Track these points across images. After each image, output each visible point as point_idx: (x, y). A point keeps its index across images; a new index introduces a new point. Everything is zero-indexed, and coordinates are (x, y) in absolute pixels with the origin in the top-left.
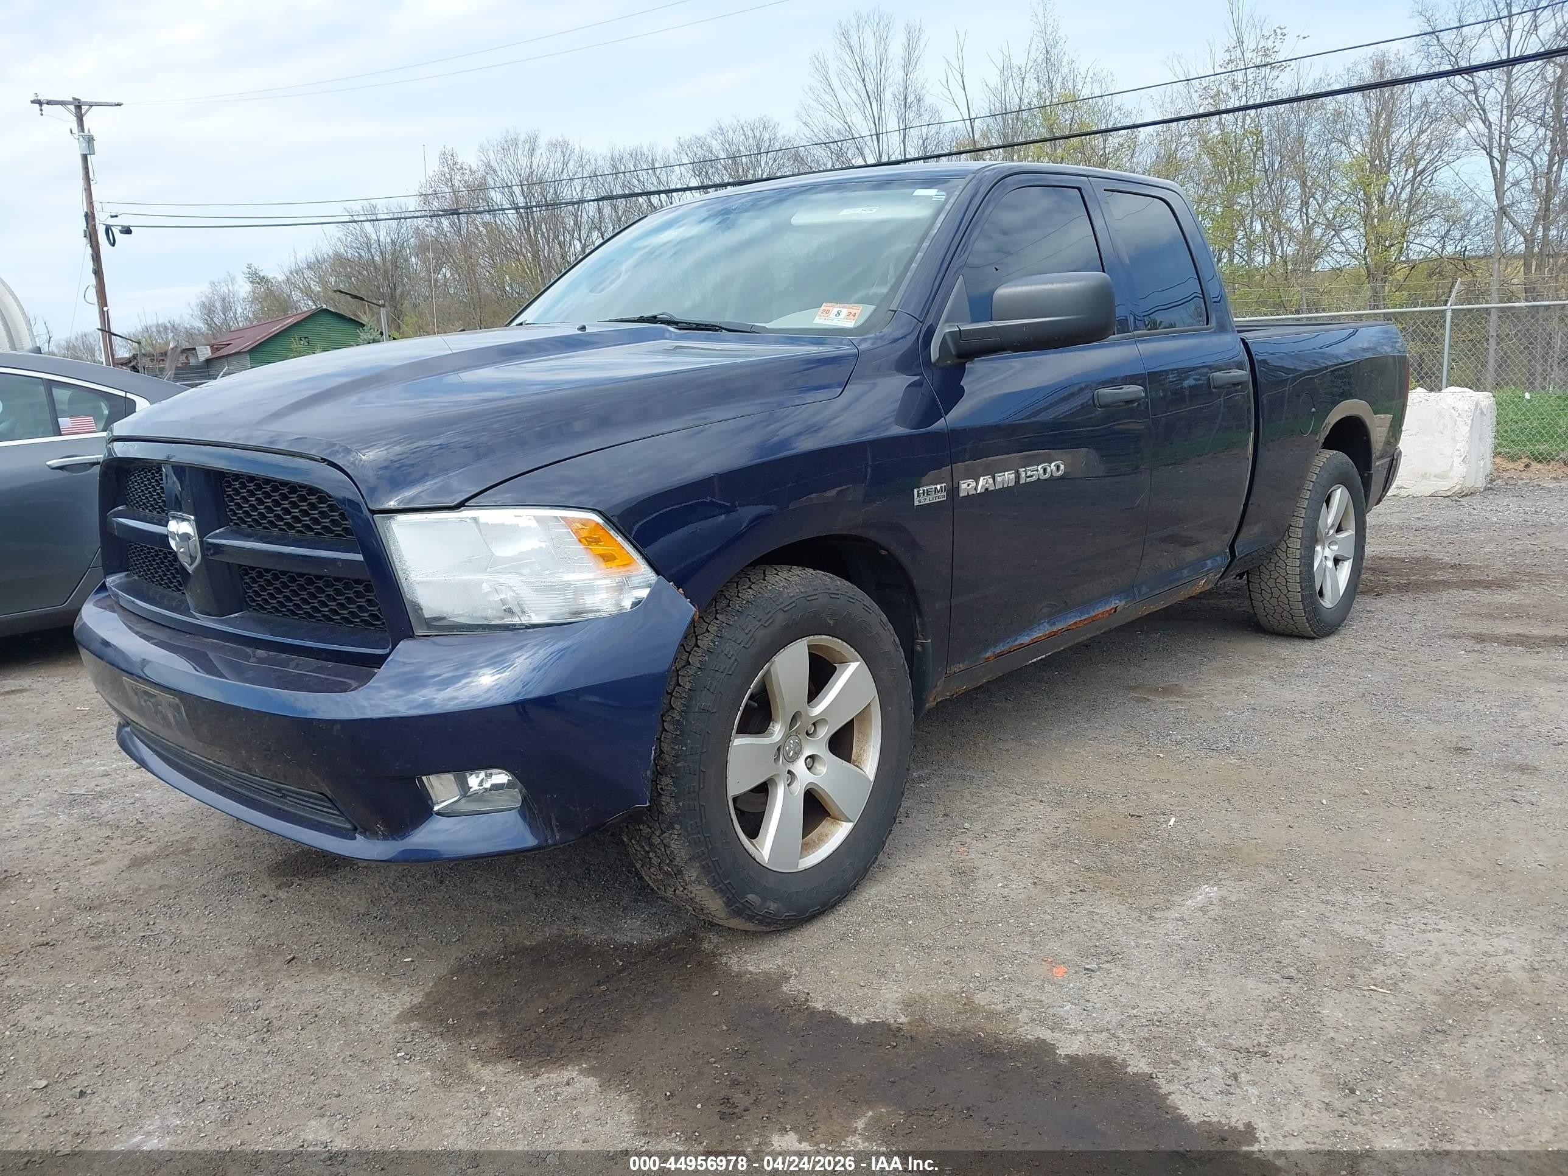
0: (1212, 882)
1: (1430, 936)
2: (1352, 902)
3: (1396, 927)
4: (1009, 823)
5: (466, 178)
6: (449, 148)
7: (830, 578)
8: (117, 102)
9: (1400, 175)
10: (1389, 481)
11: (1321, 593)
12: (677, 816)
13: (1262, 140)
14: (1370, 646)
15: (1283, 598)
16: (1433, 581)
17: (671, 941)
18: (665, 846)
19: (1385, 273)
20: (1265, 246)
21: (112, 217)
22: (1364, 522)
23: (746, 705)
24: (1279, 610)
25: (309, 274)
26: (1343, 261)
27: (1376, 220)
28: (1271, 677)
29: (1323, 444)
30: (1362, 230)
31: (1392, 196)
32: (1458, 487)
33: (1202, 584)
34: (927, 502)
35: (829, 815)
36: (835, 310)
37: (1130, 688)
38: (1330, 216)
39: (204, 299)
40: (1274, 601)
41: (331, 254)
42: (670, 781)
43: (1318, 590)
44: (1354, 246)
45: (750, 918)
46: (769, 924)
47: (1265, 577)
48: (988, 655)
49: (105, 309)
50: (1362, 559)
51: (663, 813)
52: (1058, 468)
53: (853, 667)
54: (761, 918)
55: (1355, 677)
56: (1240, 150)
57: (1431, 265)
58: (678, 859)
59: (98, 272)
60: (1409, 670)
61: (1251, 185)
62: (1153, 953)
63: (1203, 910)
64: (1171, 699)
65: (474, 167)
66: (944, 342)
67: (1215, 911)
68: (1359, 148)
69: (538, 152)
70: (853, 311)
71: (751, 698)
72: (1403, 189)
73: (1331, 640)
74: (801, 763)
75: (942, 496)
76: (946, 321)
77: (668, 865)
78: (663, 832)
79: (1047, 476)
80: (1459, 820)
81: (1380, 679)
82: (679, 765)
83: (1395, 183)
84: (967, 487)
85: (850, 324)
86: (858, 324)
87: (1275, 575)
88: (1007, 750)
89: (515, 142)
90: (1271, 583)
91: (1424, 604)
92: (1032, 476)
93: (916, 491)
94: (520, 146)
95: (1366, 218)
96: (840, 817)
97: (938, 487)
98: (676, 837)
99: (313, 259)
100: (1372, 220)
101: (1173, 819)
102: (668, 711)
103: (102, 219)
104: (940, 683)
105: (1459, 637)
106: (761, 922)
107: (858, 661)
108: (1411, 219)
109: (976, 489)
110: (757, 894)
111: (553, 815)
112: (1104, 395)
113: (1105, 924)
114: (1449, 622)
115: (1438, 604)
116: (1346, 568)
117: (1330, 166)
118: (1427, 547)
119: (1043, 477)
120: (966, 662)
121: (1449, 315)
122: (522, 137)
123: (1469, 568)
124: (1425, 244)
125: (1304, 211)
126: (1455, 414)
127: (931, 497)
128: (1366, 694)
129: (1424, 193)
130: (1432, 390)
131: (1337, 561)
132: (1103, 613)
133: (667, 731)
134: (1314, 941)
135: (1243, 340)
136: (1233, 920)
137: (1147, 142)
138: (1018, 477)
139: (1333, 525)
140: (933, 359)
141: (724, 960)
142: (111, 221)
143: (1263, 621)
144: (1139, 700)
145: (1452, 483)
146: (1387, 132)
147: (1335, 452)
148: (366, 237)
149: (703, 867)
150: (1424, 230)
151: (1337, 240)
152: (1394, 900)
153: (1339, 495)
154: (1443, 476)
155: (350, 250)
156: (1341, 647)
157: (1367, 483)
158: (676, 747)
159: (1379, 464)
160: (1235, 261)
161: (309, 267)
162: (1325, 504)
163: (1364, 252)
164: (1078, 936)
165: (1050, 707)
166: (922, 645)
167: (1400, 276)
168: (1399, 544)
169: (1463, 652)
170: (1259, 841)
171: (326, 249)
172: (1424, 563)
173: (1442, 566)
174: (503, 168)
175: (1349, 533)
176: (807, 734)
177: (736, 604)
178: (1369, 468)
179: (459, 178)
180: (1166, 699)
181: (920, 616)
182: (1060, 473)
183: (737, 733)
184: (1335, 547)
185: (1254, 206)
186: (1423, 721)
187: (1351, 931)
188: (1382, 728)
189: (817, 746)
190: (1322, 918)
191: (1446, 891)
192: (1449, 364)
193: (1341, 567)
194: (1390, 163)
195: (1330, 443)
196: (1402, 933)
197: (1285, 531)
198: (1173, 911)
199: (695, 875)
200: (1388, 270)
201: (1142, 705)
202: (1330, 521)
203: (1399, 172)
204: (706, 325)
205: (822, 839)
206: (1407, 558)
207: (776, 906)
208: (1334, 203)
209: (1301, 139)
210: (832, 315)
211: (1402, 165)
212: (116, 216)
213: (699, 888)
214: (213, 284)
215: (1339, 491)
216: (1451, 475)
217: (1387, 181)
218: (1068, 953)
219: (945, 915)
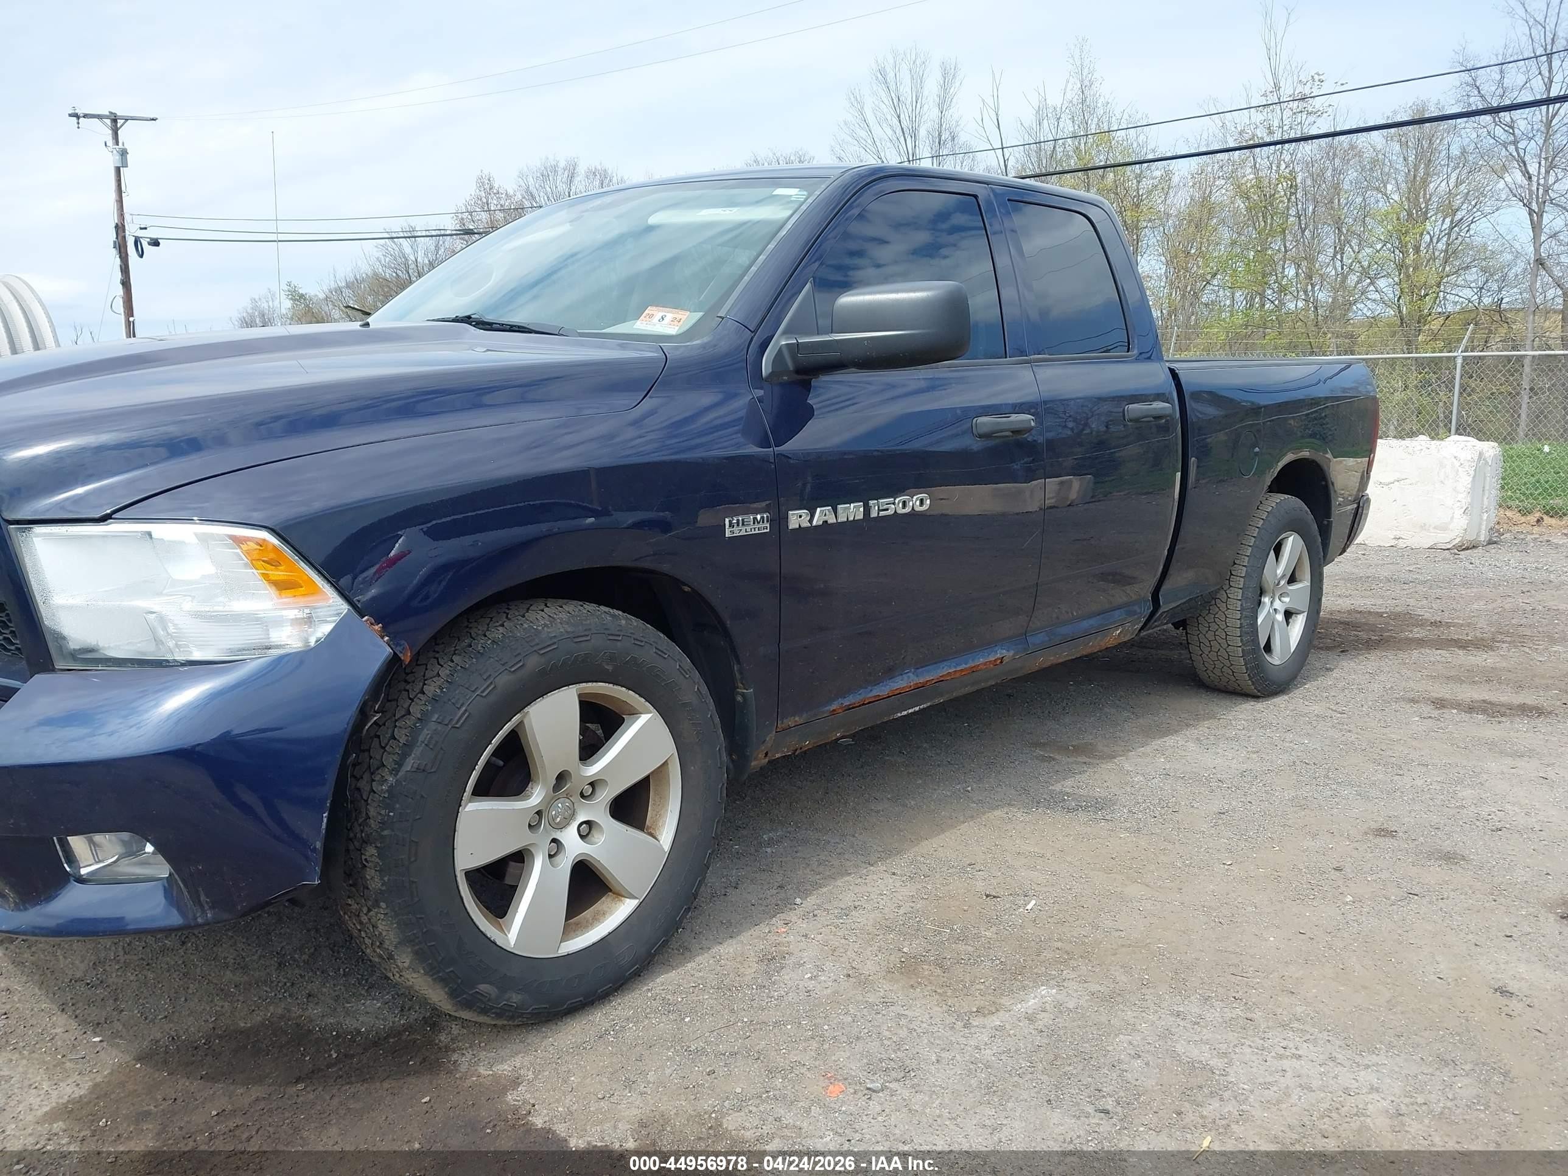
0: (1052, 982)
1: (1286, 1064)
2: (1209, 1016)
3: (1249, 1050)
4: (848, 899)
5: (502, 202)
6: (486, 172)
7: (613, 616)
8: (152, 117)
9: (1436, 225)
10: (1354, 529)
11: (1268, 648)
12: (382, 892)
13: (1296, 186)
14: (1317, 709)
15: (1222, 653)
16: (1407, 639)
17: (405, 1031)
18: (373, 926)
19: (1419, 322)
20: (1298, 292)
21: (141, 229)
22: (1321, 574)
23: (488, 763)
24: (1219, 665)
25: (347, 292)
26: (1379, 309)
27: (1411, 269)
28: (1198, 739)
29: (1269, 487)
30: (1396, 279)
31: (1429, 245)
32: (1458, 540)
33: (1116, 635)
34: (743, 533)
35: (611, 891)
36: (660, 314)
37: (1037, 745)
38: (1366, 264)
39: (245, 315)
40: (1213, 655)
41: (369, 274)
42: (374, 852)
43: (1262, 644)
44: (1390, 294)
45: (484, 1011)
46: (512, 1018)
47: (1204, 630)
48: (834, 707)
49: (131, 319)
50: (1318, 612)
51: (368, 888)
52: (922, 502)
53: (644, 719)
54: (498, 1011)
55: (1291, 742)
56: (1274, 195)
57: (1467, 316)
58: (387, 942)
59: (126, 284)
60: (1353, 737)
61: (1284, 231)
62: (952, 1073)
63: (1031, 1018)
64: (1079, 759)
65: (511, 192)
66: (779, 357)
67: (1045, 1019)
68: (1396, 197)
69: (577, 180)
70: (679, 316)
71: (495, 754)
72: (1438, 240)
73: (1280, 700)
74: (572, 829)
75: (765, 528)
76: (785, 333)
77: (379, 947)
78: (369, 910)
79: (908, 510)
80: (1359, 917)
81: (1317, 746)
82: (386, 833)
83: (1432, 233)
84: (797, 519)
85: (673, 331)
86: (681, 331)
87: (1214, 627)
88: (878, 812)
89: (555, 169)
90: (1210, 635)
91: (1390, 663)
92: (887, 510)
93: (727, 520)
94: (559, 173)
95: (1401, 267)
96: (623, 893)
97: (759, 517)
98: (382, 917)
99: (352, 279)
100: (1407, 268)
101: (1033, 902)
102: (378, 769)
103: (132, 230)
104: (770, 738)
105: (1417, 702)
106: (499, 1016)
107: (651, 713)
108: (1447, 269)
109: (811, 521)
110: (490, 983)
111: (200, 889)
112: (984, 424)
113: (911, 1030)
114: (1411, 684)
115: (1405, 664)
116: (1298, 625)
117: (1365, 213)
118: (1412, 602)
119: (901, 511)
120: (805, 715)
121: (1459, 361)
122: (562, 164)
123: (1448, 625)
124: (1460, 294)
125: (1339, 257)
126: (1457, 464)
127: (748, 528)
128: (1298, 763)
129: (1461, 243)
130: (1433, 438)
131: (1288, 614)
132: (985, 664)
133: (375, 792)
134: (1147, 1064)
135: (1172, 371)
136: (1061, 1032)
137: (1181, 184)
138: (867, 510)
139: (1283, 576)
140: (765, 372)
141: (455, 1057)
142: (140, 233)
143: (1203, 676)
144: (1043, 759)
145: (1452, 535)
146: (1425, 183)
147: (1286, 496)
148: (405, 257)
149: (416, 953)
150: (1460, 281)
151: (1372, 288)
152: (1257, 1015)
153: (1292, 544)
154: (1444, 528)
155: (388, 271)
156: (1286, 708)
157: (1325, 531)
158: (383, 812)
159: (1341, 510)
160: (1267, 306)
161: (349, 286)
162: (1272, 552)
163: (1398, 301)
164: (874, 1046)
165: (945, 763)
166: (743, 695)
167: (1435, 325)
168: (1382, 597)
169: (1417, 719)
170: (1123, 934)
171: (365, 269)
172: (1406, 619)
173: (1421, 623)
174: (542, 194)
175: (1304, 584)
176: (582, 796)
177: (480, 644)
178: (1328, 515)
179: (495, 202)
180: (1070, 760)
181: (739, 662)
182: (925, 507)
183: (473, 794)
184: (1286, 600)
185: (1286, 251)
186: (1351, 797)
187: (1195, 1053)
188: (1303, 802)
189: (597, 810)
190: (1167, 1034)
191: (1321, 1006)
192: (1459, 412)
193: (1294, 621)
194: (1426, 213)
195: (1279, 485)
196: (1254, 1058)
197: (1226, 577)
198: (994, 1018)
199: (408, 961)
200: (1422, 320)
201: (1046, 764)
202: (1280, 571)
203: (1436, 221)
204: (519, 327)
205: (597, 919)
206: (1387, 613)
207: (519, 997)
208: (1369, 250)
209: (1337, 188)
210: (656, 320)
211: (1440, 215)
212: (146, 228)
213: (415, 975)
214: (253, 300)
215: (1291, 539)
216: (1451, 527)
217: (1424, 229)
218: (854, 1068)
219: (732, 1011)
